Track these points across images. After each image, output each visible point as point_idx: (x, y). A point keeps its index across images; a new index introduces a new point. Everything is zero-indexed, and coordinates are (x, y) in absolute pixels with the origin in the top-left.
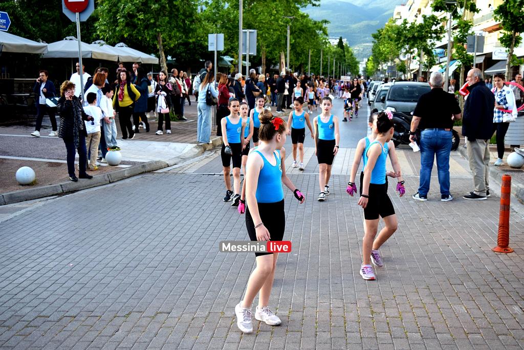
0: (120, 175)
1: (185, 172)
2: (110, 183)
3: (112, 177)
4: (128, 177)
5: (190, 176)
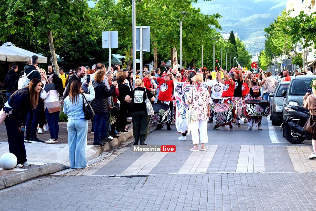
0: (16, 180)
1: (84, 174)
2: (6, 187)
3: (8, 181)
4: (24, 181)
5: (90, 177)
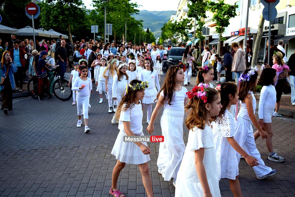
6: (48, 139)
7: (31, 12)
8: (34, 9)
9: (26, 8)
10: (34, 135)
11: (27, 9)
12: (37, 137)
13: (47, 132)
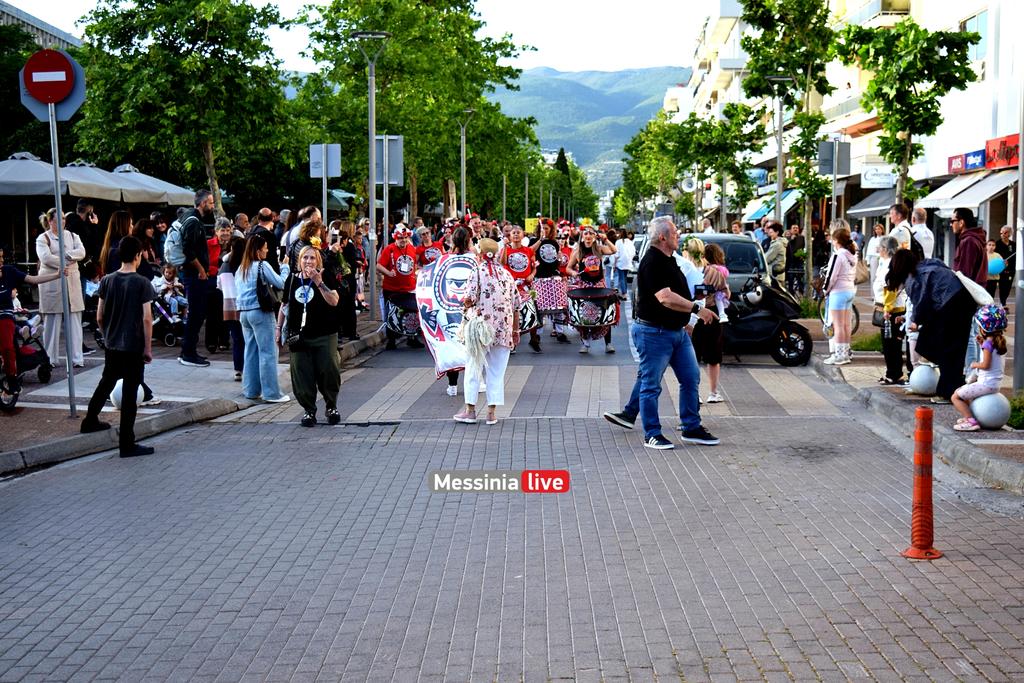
1: (273, 421)
4: (159, 434)
5: (285, 428)
6: (132, 667)
7: (45, 93)
8: (60, 76)
9: (21, 74)
10: (64, 649)
11: (28, 77)
12: (79, 657)
13: (125, 632)
